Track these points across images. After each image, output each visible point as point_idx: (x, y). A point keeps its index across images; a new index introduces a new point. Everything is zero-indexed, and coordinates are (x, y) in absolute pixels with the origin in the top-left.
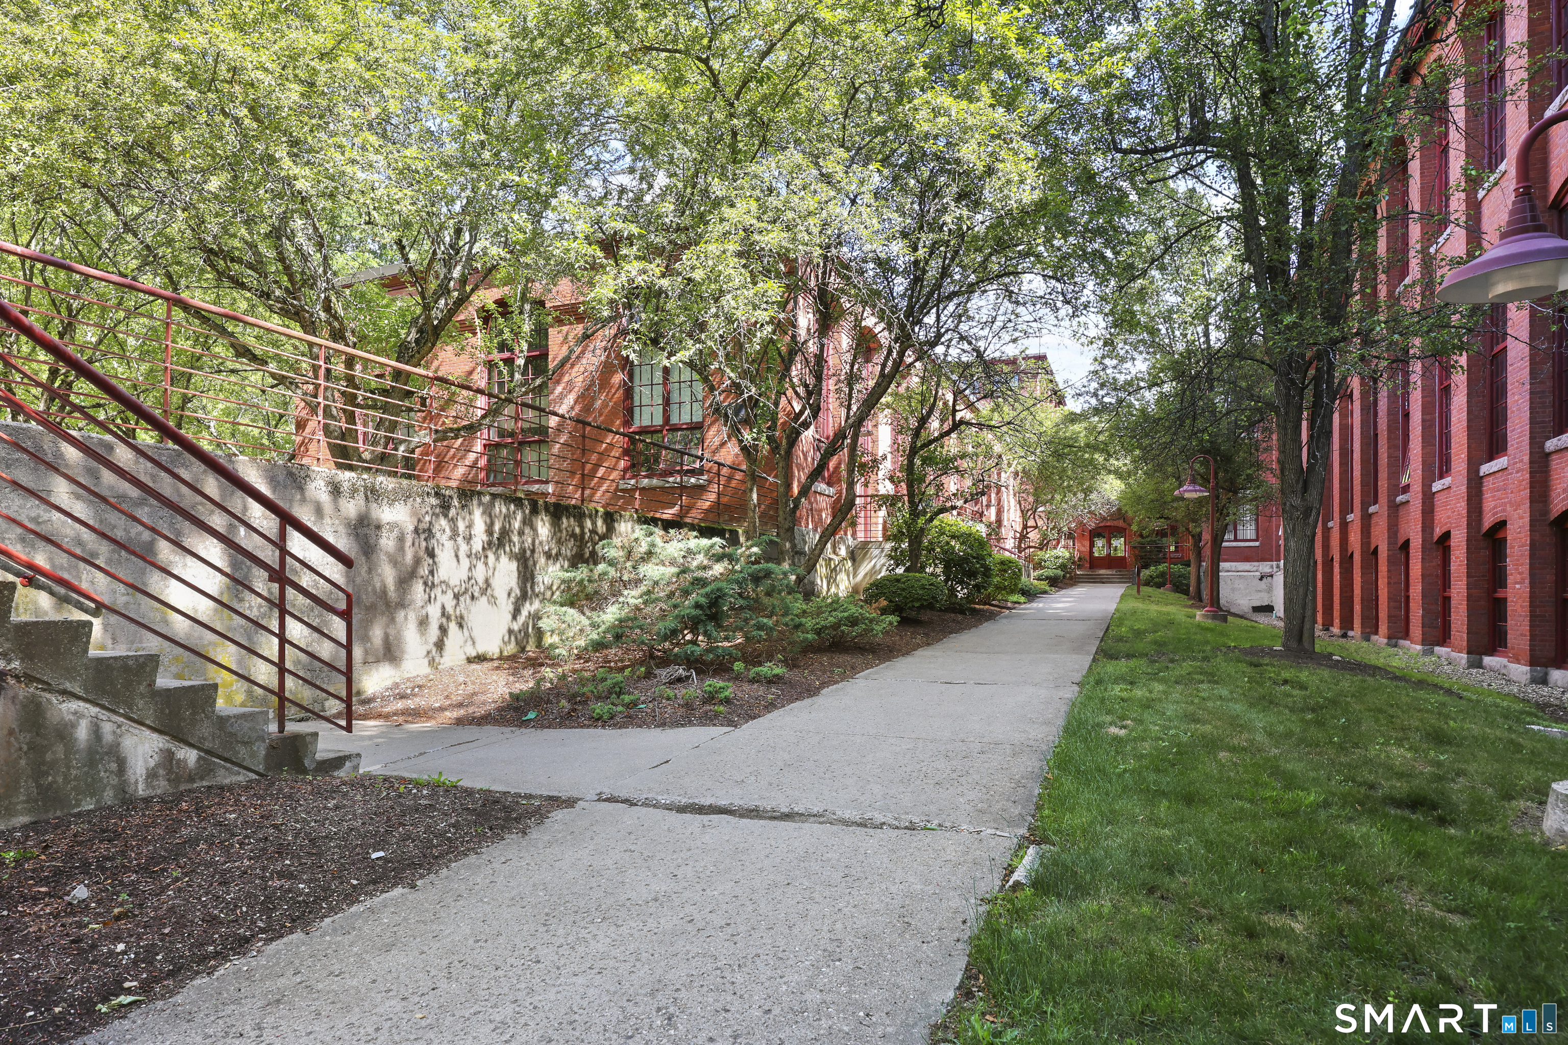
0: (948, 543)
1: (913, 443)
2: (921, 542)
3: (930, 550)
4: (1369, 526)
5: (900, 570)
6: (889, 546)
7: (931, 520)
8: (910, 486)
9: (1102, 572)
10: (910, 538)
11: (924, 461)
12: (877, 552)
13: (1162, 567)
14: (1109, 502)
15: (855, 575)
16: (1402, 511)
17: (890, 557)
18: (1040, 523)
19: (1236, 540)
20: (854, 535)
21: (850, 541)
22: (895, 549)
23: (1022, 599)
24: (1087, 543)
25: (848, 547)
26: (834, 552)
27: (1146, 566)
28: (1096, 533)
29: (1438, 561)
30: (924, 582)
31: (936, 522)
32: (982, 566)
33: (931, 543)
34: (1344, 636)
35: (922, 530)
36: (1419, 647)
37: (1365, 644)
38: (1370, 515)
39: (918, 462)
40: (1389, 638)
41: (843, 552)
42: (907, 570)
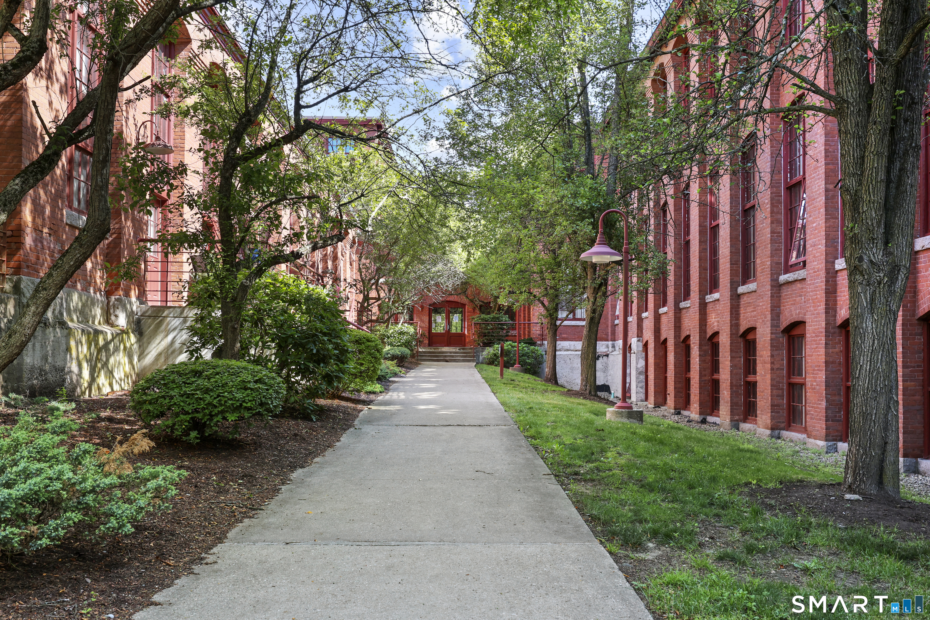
0: (284, 311)
1: (229, 153)
2: (240, 309)
3: (257, 322)
4: (738, 306)
5: (207, 354)
6: (192, 313)
7: (259, 273)
8: (225, 218)
9: (445, 349)
10: (223, 301)
11: (247, 181)
12: (176, 322)
13: (507, 345)
14: (455, 274)
15: (141, 357)
16: (786, 292)
17: (193, 330)
18: (382, 295)
19: (574, 319)
20: (142, 297)
21: (135, 305)
22: (200, 319)
23: (378, 387)
24: (426, 319)
25: (130, 315)
26: (108, 322)
27: (489, 344)
28: (435, 309)
29: (840, 348)
30: (245, 376)
31: (266, 280)
32: (337, 346)
33: (258, 310)
34: (704, 421)
35: (244, 288)
36: (821, 443)
37: (734, 432)
38: (739, 296)
39: (237, 183)
40: (772, 429)
41: (122, 320)
42: (218, 354)
